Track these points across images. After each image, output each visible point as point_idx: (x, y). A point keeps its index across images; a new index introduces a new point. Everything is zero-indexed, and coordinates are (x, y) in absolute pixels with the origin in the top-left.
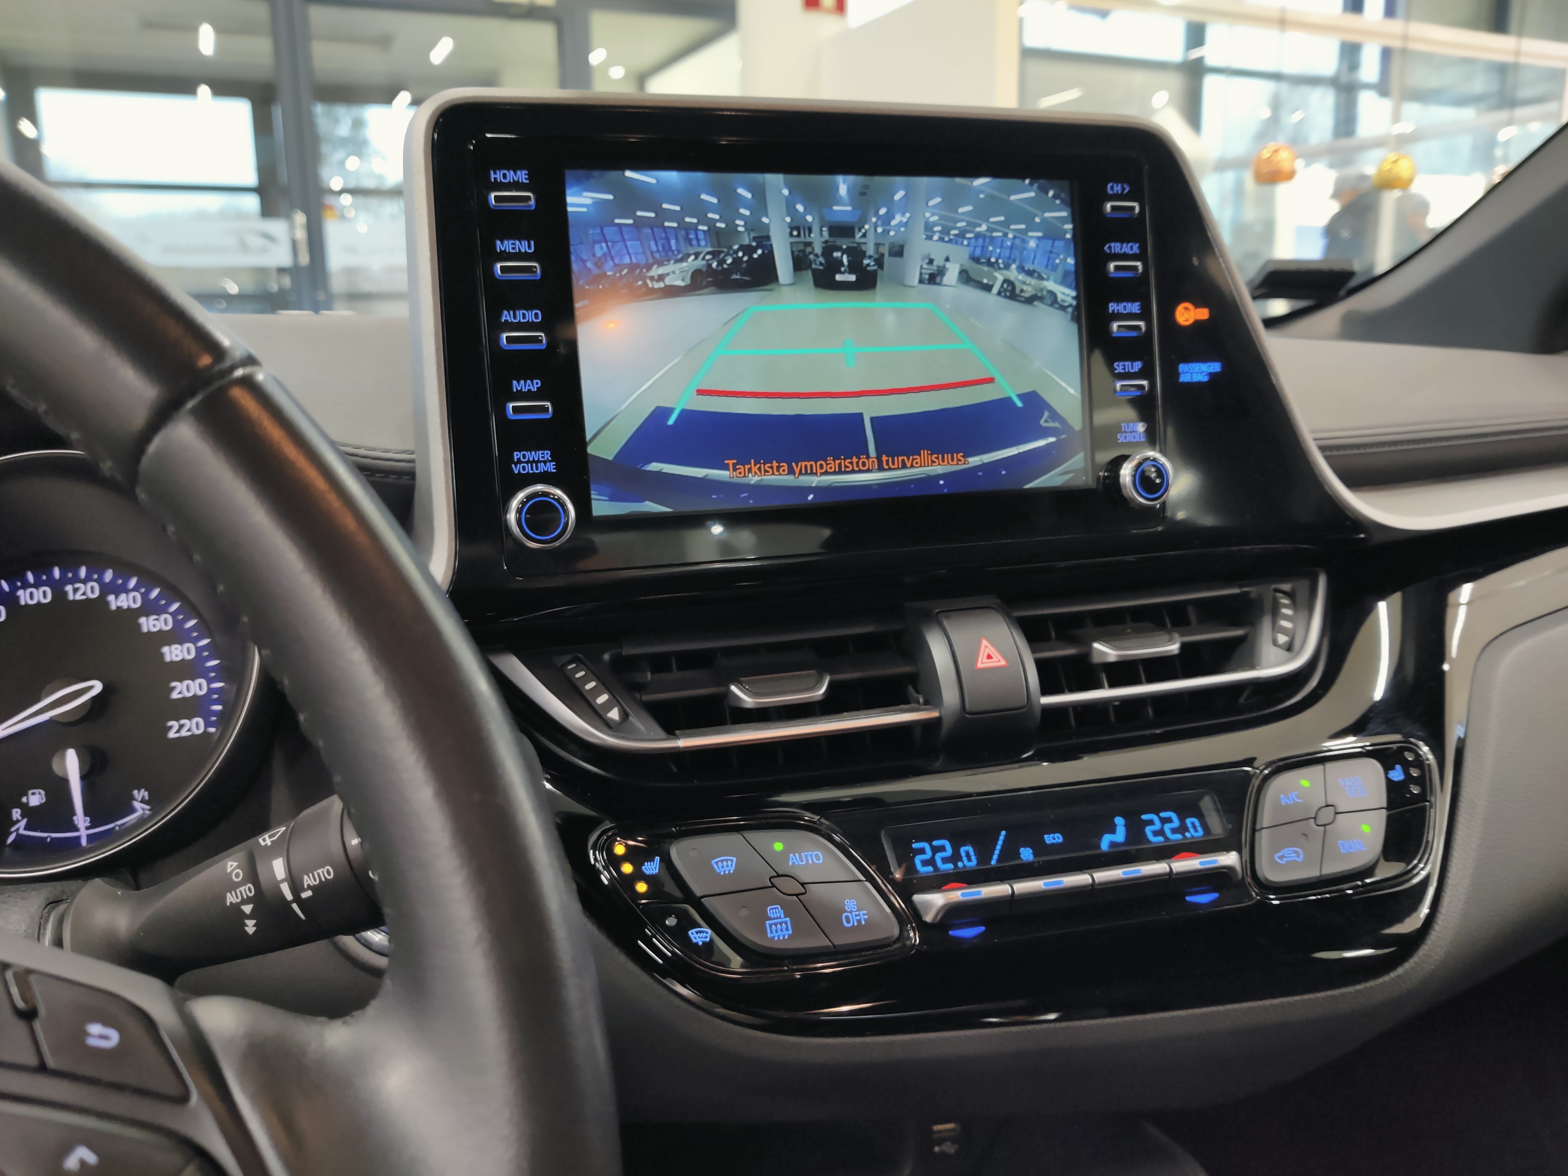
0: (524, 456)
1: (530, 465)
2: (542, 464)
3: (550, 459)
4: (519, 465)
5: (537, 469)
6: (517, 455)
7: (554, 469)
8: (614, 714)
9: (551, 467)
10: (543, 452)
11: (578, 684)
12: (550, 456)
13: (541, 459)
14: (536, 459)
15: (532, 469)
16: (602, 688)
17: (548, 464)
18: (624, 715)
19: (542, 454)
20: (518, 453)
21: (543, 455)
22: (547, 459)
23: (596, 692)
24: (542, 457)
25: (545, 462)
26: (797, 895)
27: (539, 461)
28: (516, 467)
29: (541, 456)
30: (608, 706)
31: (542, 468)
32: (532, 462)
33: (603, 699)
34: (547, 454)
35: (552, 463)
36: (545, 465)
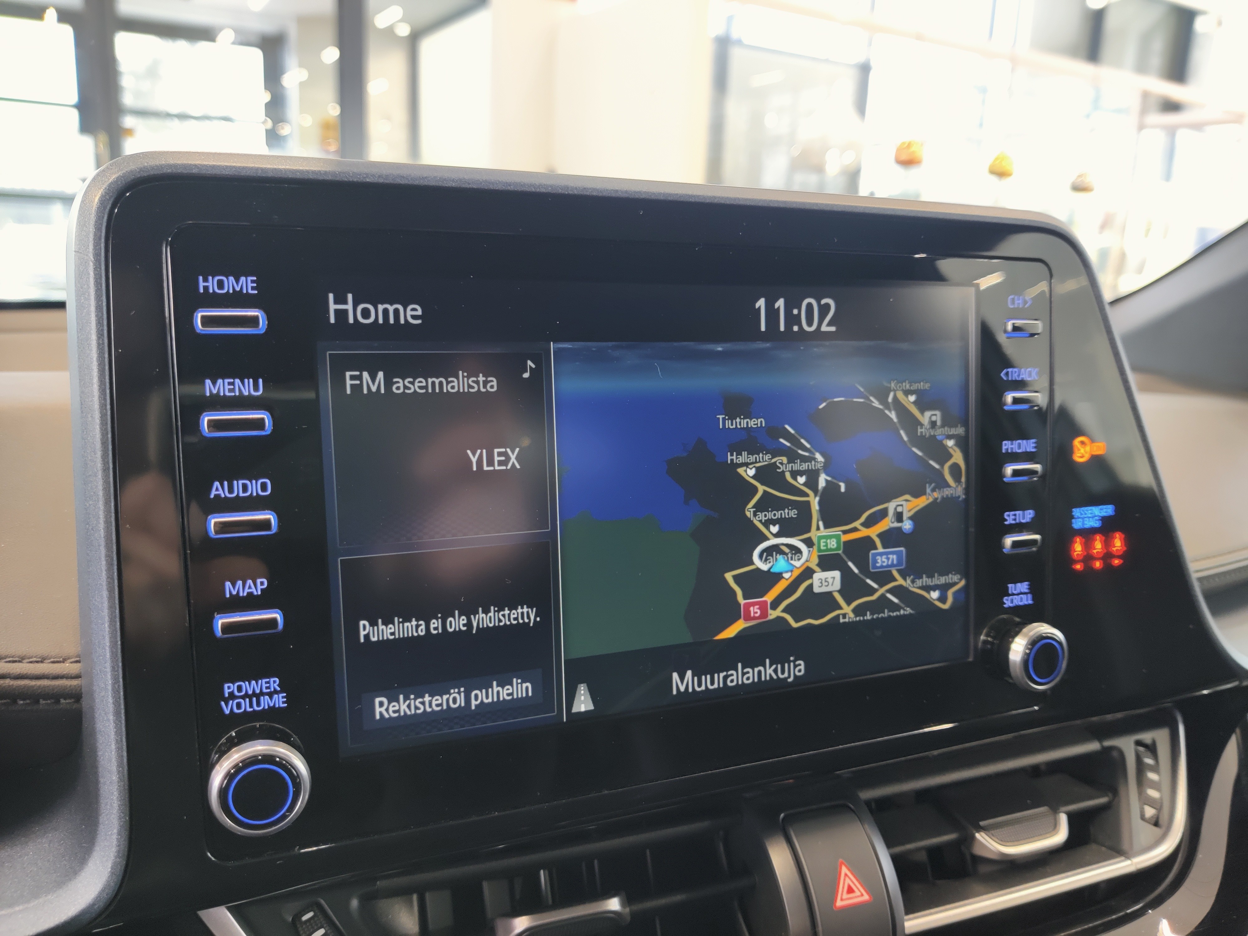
0: (240, 689)
1: (247, 700)
2: (267, 697)
3: (279, 689)
4: (231, 702)
5: (258, 704)
6: (228, 688)
7: (283, 702)
9: (280, 701)
10: (268, 680)
12: (278, 685)
13: (265, 690)
14: (258, 691)
15: (251, 706)
17: (276, 696)
19: (266, 683)
20: (231, 685)
21: (268, 685)
22: (274, 688)
24: (267, 688)
25: (270, 695)
27: (262, 693)
28: (227, 705)
29: (264, 685)
31: (266, 702)
32: (250, 697)
34: (275, 682)
35: (281, 695)
36: (271, 698)
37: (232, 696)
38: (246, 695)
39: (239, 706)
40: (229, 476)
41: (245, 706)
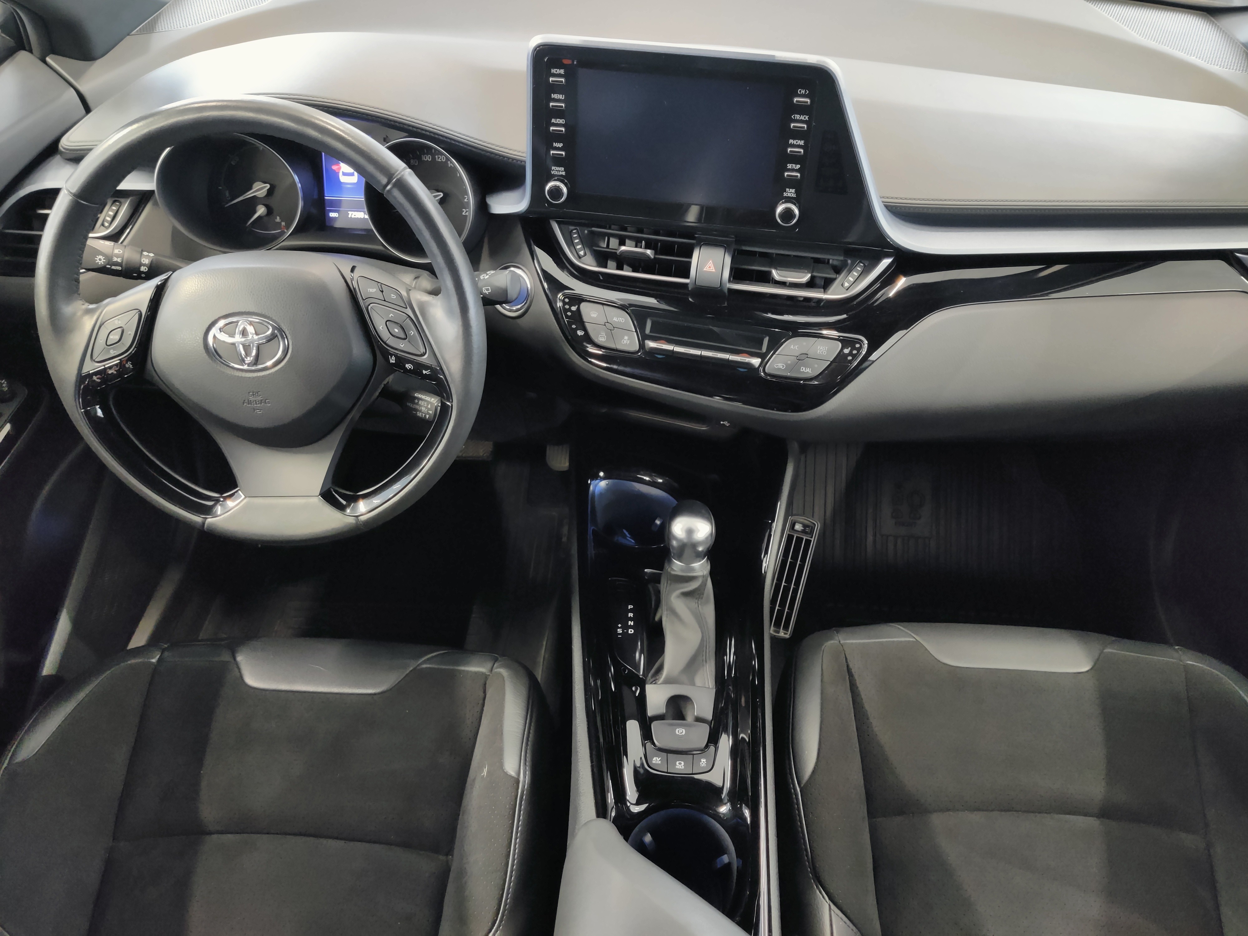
0: (555, 168)
5: (559, 173)
6: (552, 168)
7: (563, 174)
8: (582, 253)
10: (561, 168)
11: (573, 239)
13: (560, 170)
16: (580, 243)
18: (585, 254)
22: (562, 170)
23: (578, 244)
26: (611, 330)
28: (550, 172)
30: (580, 250)
33: (579, 247)
35: (563, 172)
36: (561, 172)
37: (554, 170)
38: (556, 171)
39: (555, 172)
40: (556, 117)
41: (556, 173)
